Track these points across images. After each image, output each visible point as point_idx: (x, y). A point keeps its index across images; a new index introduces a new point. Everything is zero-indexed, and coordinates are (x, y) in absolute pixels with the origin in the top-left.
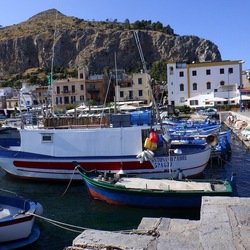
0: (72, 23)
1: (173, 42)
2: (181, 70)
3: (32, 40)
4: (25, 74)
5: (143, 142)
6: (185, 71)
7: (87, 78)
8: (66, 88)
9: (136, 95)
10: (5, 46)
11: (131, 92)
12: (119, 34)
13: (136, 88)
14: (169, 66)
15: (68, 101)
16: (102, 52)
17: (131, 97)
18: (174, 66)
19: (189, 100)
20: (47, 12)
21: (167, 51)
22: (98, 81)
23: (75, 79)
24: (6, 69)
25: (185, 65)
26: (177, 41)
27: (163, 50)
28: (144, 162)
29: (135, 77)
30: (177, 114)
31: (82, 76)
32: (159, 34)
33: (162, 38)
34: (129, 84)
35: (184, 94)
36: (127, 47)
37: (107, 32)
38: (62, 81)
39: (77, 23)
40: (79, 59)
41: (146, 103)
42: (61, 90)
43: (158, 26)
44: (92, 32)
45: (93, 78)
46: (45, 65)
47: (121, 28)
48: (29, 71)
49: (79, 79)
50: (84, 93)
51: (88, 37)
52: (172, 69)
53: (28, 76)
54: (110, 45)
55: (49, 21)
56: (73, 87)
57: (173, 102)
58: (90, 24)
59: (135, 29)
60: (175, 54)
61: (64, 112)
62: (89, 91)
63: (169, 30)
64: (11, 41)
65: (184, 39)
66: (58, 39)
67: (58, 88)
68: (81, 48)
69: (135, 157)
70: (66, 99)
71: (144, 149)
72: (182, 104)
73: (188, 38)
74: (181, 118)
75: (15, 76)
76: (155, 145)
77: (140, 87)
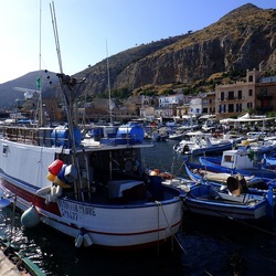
0: (268, 16)
3: (220, 42)
7: (257, 81)
8: (231, 94)
10: (191, 51)
15: (233, 109)
20: (240, 9)
24: (190, 75)
39: (274, 16)
42: (225, 96)
46: (231, 69)
49: (248, 83)
55: (241, 18)
56: (240, 92)
62: (257, 98)
66: (248, 37)
67: (222, 94)
70: (231, 107)
75: (198, 82)
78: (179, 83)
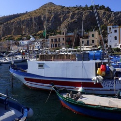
0: (59, 8)
1: (110, 15)
2: (115, 29)
3: (41, 18)
4: (38, 33)
5: (96, 71)
6: (117, 29)
7: (66, 35)
8: (56, 39)
9: (90, 42)
11: (88, 41)
12: (82, 13)
13: (91, 39)
14: (108, 27)
15: (57, 46)
16: (74, 22)
17: (88, 44)
18: (111, 27)
19: (120, 45)
21: (107, 20)
22: (71, 36)
23: (60, 35)
24: (29, 31)
25: (117, 26)
26: (112, 15)
27: (105, 20)
28: (97, 83)
29: (90, 34)
30: (113, 52)
31: (63, 34)
32: (103, 11)
33: (104, 13)
34: (87, 37)
35: (117, 42)
36: (86, 19)
37: (76, 12)
38: (54, 36)
39: (62, 8)
40: (63, 26)
41: (96, 46)
42: (54, 40)
43: (103, 7)
44: (69, 12)
45: (69, 34)
47: (83, 10)
48: (39, 32)
49: (62, 35)
50: (64, 42)
51: (67, 15)
52: (110, 28)
53: (39, 35)
54: (78, 18)
56: (59, 39)
57: (111, 46)
58: (68, 8)
59: (90, 9)
60: (111, 21)
61: (55, 51)
62: (66, 41)
63: (108, 9)
64: (31, 18)
65: (116, 14)
66: (53, 16)
67: (52, 40)
68: (63, 20)
69: (91, 79)
70: (56, 45)
71: (97, 75)
72: (116, 47)
73: (118, 13)
74: (115, 54)
76: (104, 73)
77: (93, 39)
78: (24, 35)
